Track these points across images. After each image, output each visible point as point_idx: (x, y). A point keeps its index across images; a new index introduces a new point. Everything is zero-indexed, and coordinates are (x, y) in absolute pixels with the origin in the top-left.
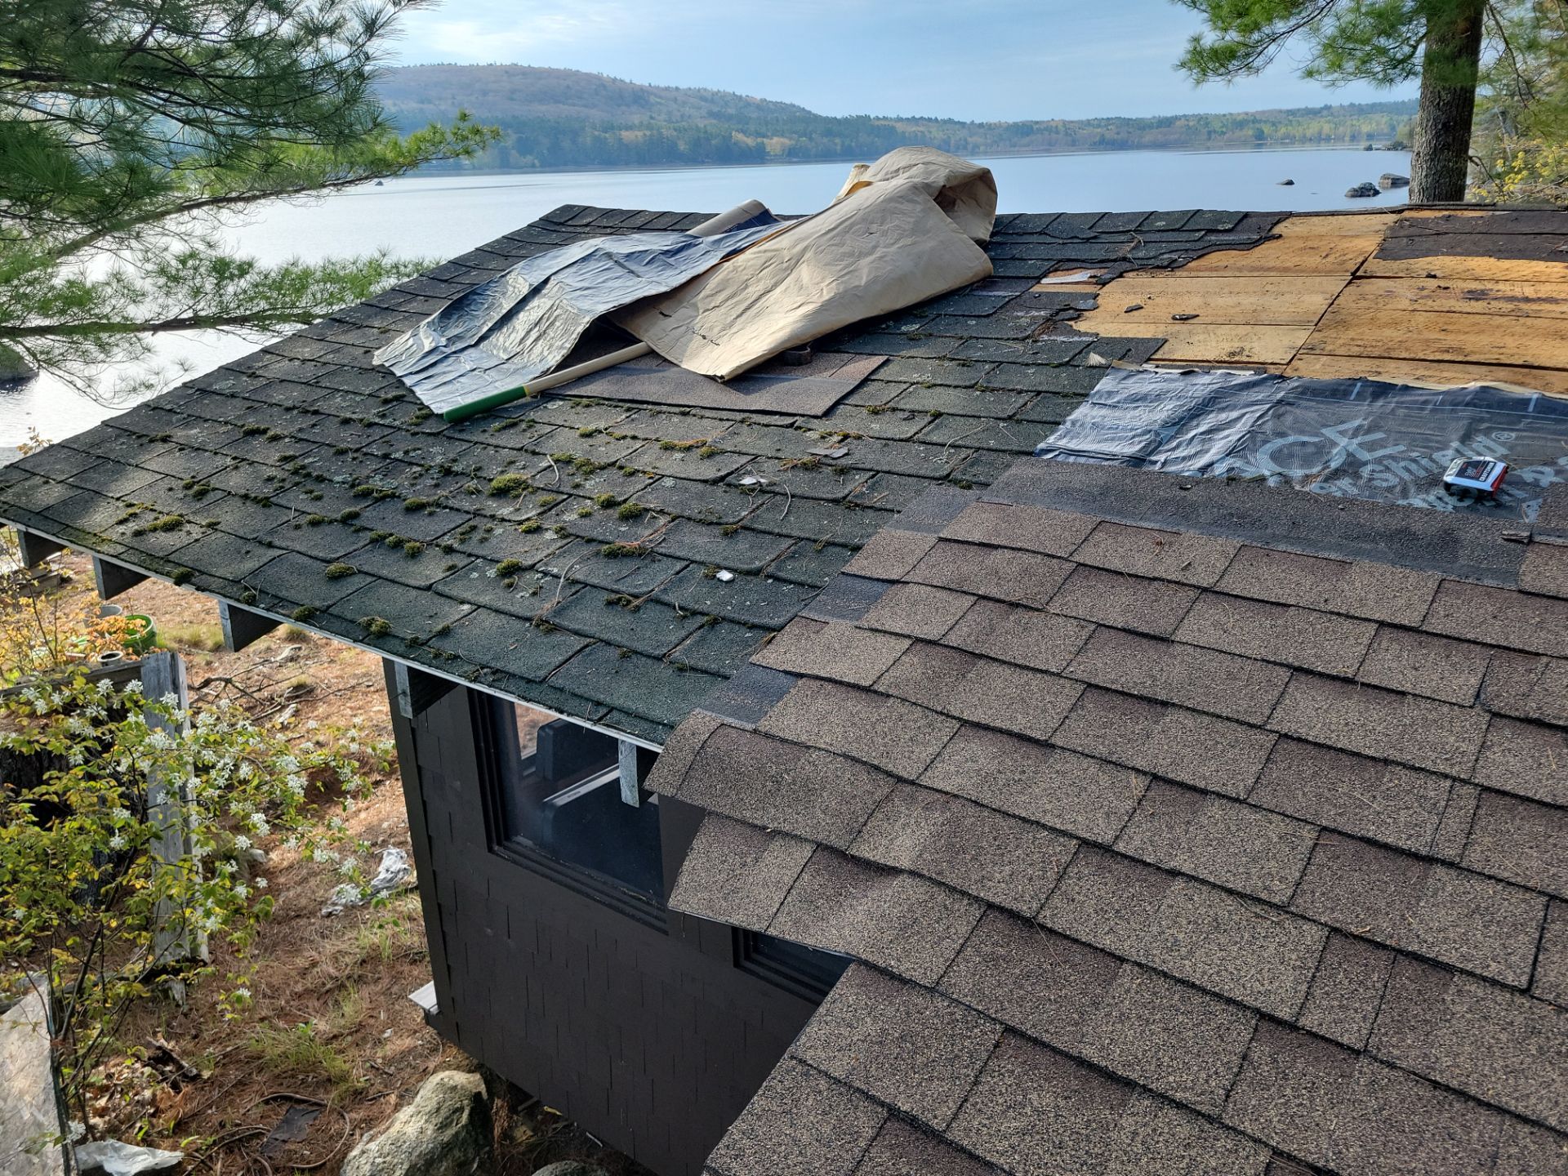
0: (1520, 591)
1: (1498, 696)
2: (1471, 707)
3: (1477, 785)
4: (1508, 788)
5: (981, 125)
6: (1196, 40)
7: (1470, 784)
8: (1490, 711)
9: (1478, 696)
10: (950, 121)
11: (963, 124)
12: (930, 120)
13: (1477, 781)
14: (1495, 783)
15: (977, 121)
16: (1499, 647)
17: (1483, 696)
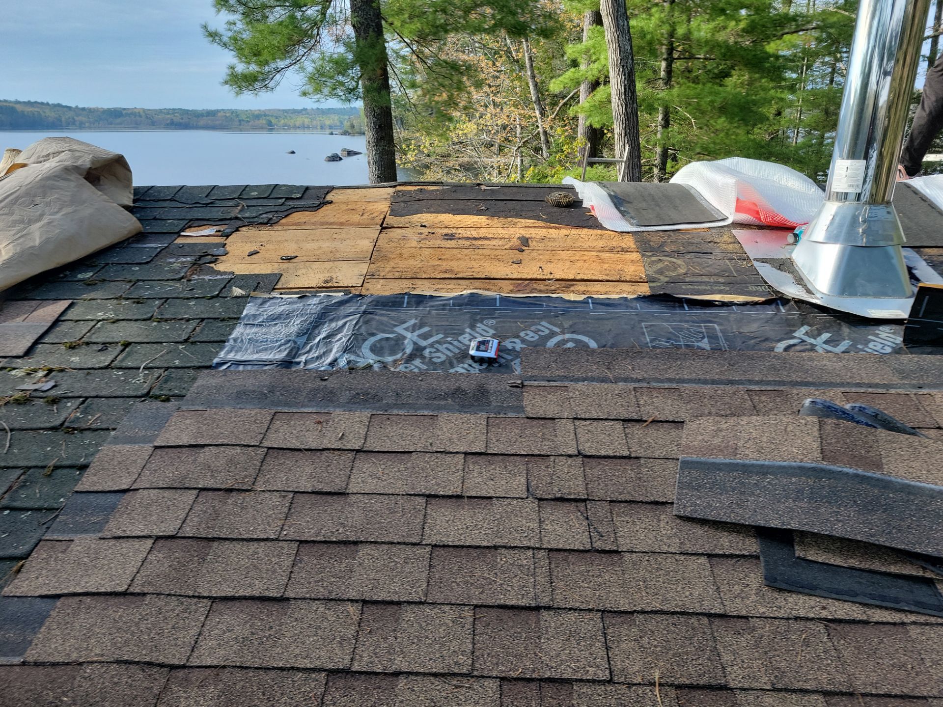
0: (528, 418)
1: (538, 487)
2: (527, 498)
3: (545, 549)
4: (561, 546)
5: (83, 109)
6: (232, 68)
7: (542, 549)
8: (536, 498)
9: (528, 490)
10: (59, 105)
11: (69, 108)
12: (42, 103)
13: (544, 547)
14: (553, 545)
15: (80, 106)
16: (528, 455)
17: (531, 489)
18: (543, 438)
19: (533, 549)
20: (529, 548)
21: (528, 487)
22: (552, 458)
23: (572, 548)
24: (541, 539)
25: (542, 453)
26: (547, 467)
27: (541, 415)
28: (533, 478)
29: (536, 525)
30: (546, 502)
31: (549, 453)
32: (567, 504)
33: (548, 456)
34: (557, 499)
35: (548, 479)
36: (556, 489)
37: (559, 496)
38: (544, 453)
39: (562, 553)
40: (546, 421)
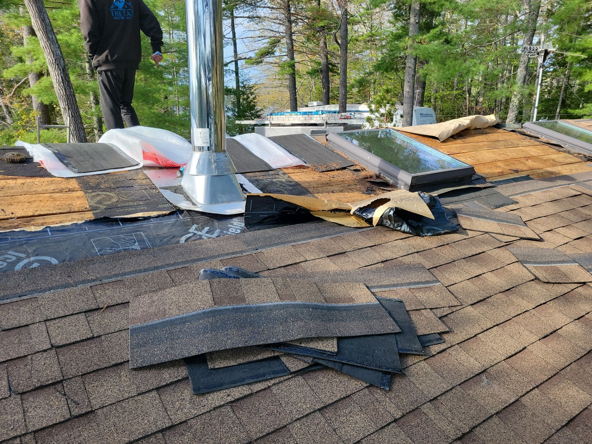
0: (4, 330)
1: (19, 384)
2: (10, 396)
7: (28, 434)
9: (10, 389)
16: (8, 361)
17: (12, 388)
18: (20, 343)
19: (20, 436)
20: (15, 437)
21: (10, 387)
22: (29, 357)
23: (54, 422)
24: (26, 426)
25: (20, 356)
26: (26, 365)
27: (16, 325)
28: (14, 378)
29: (21, 416)
30: (27, 394)
31: (26, 354)
32: (47, 389)
33: (26, 356)
34: (37, 389)
35: (28, 375)
36: (36, 380)
37: (39, 385)
38: (22, 355)
39: (46, 430)
40: (21, 329)
